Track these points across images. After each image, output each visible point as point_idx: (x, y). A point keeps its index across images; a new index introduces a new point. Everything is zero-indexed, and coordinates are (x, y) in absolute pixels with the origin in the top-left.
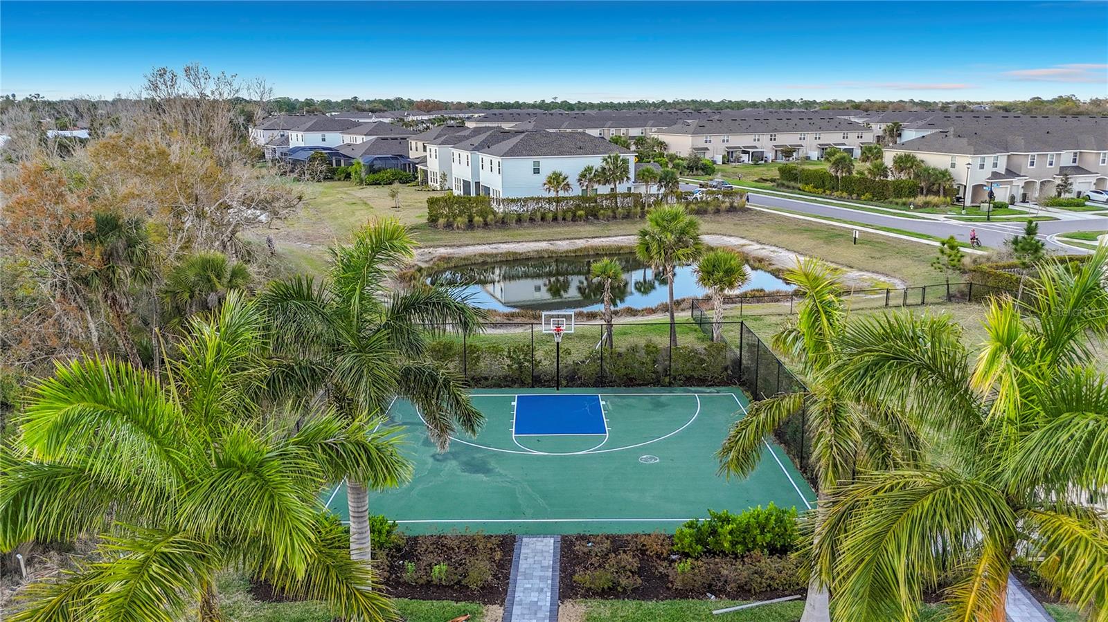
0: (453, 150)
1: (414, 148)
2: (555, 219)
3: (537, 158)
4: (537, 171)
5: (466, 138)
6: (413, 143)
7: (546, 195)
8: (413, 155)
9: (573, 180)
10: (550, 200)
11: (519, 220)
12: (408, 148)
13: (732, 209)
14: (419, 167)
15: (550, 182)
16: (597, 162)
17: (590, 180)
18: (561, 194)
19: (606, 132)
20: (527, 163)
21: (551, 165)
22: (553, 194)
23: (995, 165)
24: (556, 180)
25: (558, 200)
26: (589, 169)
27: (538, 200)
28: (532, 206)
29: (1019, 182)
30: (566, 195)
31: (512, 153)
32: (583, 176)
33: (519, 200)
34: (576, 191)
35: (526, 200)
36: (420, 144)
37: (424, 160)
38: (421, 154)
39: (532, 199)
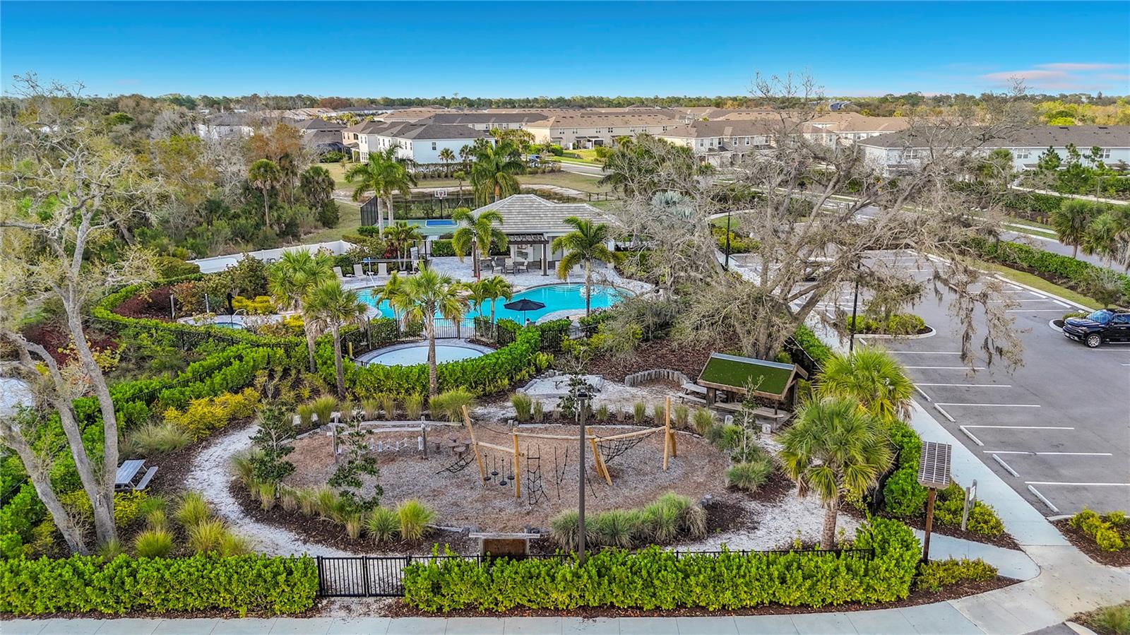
0: (379, 137)
1: (346, 137)
2: (446, 176)
3: (434, 141)
4: (434, 149)
5: (386, 129)
6: (346, 134)
7: (441, 162)
8: (346, 142)
9: (456, 154)
10: (443, 165)
11: (425, 177)
12: (341, 137)
13: (552, 171)
14: (353, 150)
15: (443, 154)
16: (471, 143)
17: (467, 154)
18: (450, 161)
19: (491, 126)
20: (428, 143)
21: (442, 144)
22: (445, 162)
23: (712, 144)
24: (447, 153)
25: (448, 165)
26: (466, 147)
27: (436, 165)
28: (432, 168)
29: (728, 154)
30: (453, 162)
31: (419, 137)
32: (462, 151)
33: (424, 165)
34: (459, 160)
35: (428, 165)
36: (351, 135)
37: (356, 145)
38: (353, 141)
39: (433, 164)
